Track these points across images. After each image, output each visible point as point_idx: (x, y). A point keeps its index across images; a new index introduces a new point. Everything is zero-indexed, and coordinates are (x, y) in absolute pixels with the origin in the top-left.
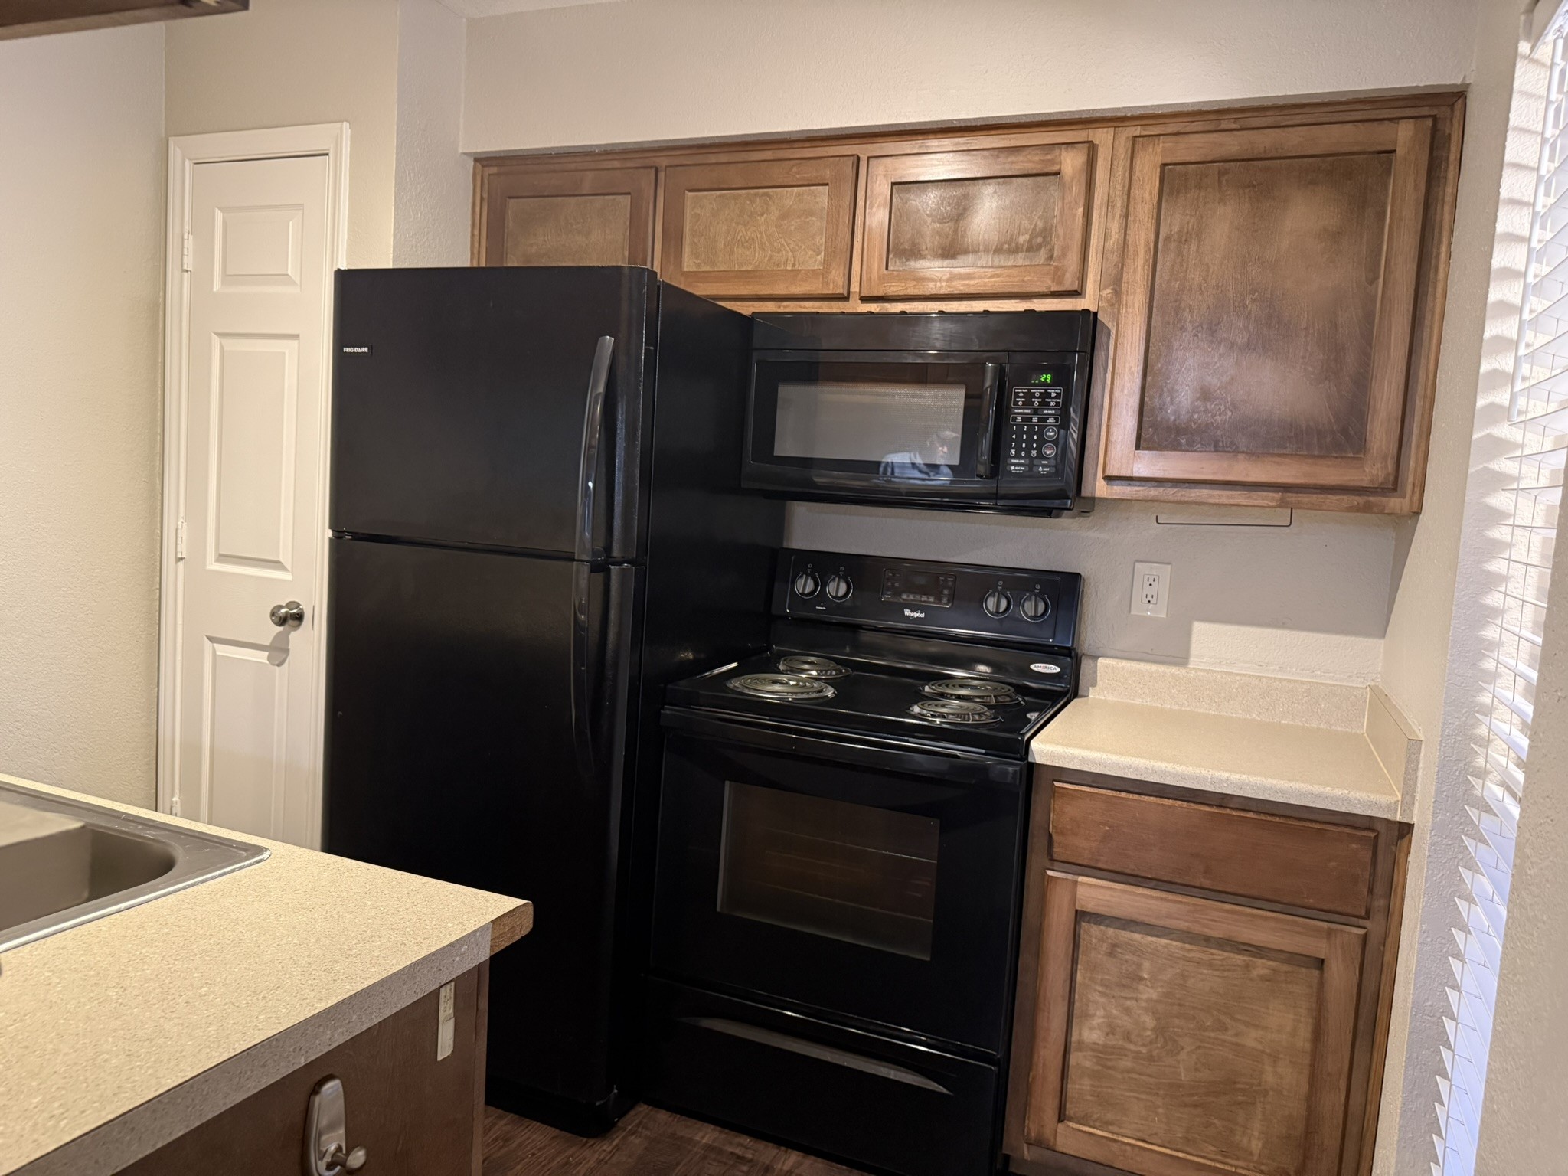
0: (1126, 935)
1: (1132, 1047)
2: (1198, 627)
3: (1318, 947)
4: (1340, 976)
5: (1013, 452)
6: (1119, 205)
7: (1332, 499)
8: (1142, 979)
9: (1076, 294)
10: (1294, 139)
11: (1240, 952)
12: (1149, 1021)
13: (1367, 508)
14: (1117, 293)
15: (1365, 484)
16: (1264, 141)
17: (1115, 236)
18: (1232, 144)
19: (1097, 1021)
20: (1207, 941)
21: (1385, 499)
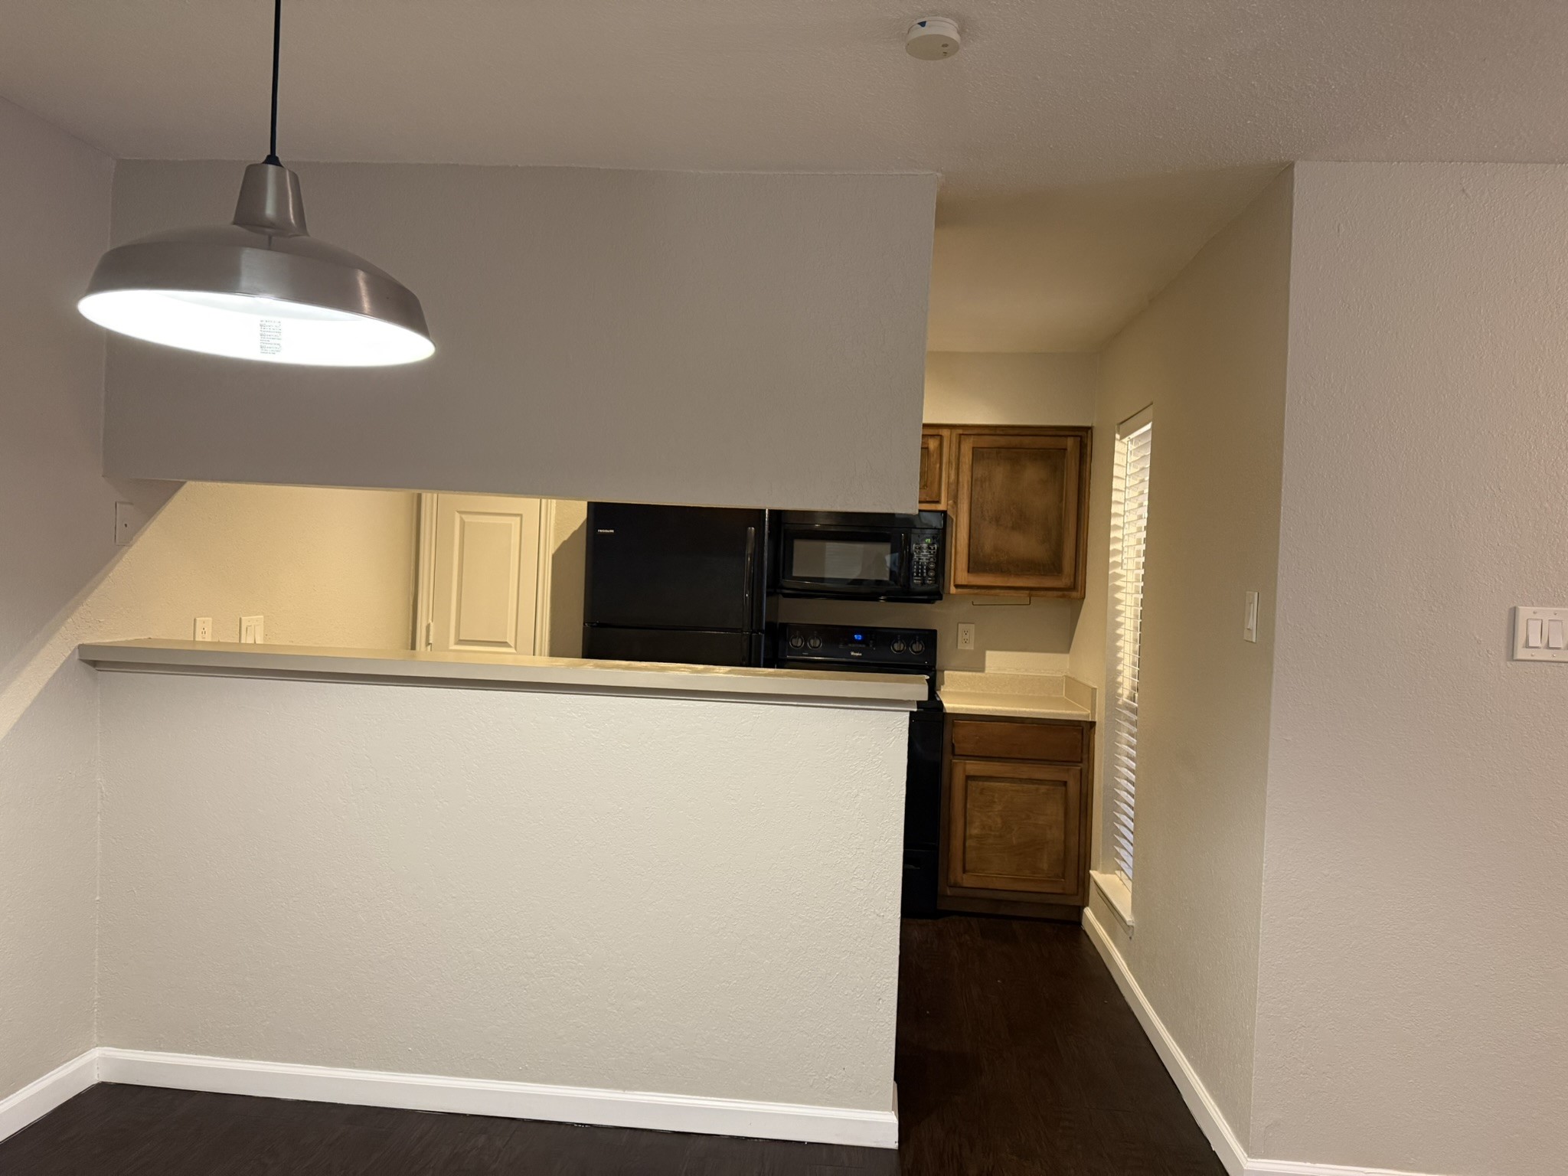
0: (987, 784)
1: (993, 833)
2: (988, 653)
3: (1062, 777)
4: (1073, 787)
5: (915, 574)
6: (954, 464)
7: (1050, 593)
8: (995, 802)
9: (938, 502)
10: (1027, 441)
11: (1033, 784)
12: (999, 820)
13: (1063, 596)
14: (955, 503)
15: (1062, 586)
16: (1015, 441)
17: (953, 477)
18: (1002, 441)
19: (977, 824)
20: (1021, 780)
21: (1070, 593)
